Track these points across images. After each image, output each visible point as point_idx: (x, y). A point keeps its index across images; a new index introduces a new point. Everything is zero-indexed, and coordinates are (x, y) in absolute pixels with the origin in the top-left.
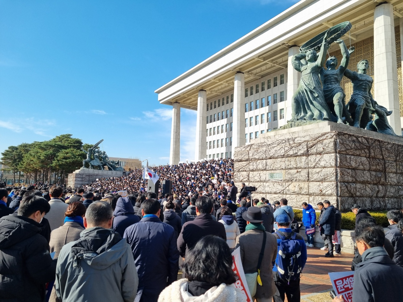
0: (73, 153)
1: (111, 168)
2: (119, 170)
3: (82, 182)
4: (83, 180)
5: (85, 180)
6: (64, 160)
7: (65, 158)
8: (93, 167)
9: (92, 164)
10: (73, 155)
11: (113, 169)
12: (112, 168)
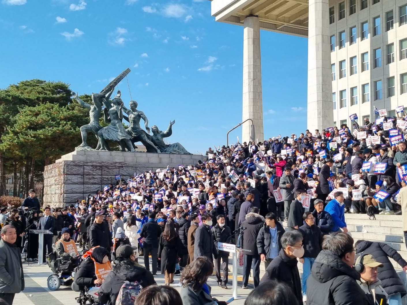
0: (51, 114)
1: (154, 146)
2: (175, 151)
3: (82, 186)
4: (86, 180)
5: (92, 181)
6: (31, 132)
7: (34, 127)
8: (109, 145)
9: (106, 136)
10: (53, 119)
11: (159, 151)
12: (156, 147)
